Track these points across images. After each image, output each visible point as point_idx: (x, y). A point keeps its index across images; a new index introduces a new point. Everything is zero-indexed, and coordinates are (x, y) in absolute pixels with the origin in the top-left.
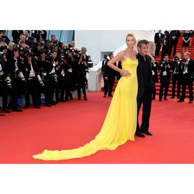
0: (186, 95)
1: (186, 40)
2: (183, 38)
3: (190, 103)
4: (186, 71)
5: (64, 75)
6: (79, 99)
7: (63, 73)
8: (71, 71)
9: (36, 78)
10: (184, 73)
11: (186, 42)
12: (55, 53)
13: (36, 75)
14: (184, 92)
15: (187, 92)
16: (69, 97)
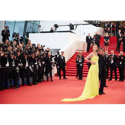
0: (113, 76)
1: (107, 41)
2: (105, 40)
3: (116, 81)
4: (112, 62)
5: (41, 66)
6: (48, 80)
7: (40, 64)
8: (44, 63)
9: (28, 67)
10: (111, 63)
11: (107, 42)
12: (38, 52)
13: (29, 65)
14: (111, 75)
15: (114, 75)
16: (42, 80)
